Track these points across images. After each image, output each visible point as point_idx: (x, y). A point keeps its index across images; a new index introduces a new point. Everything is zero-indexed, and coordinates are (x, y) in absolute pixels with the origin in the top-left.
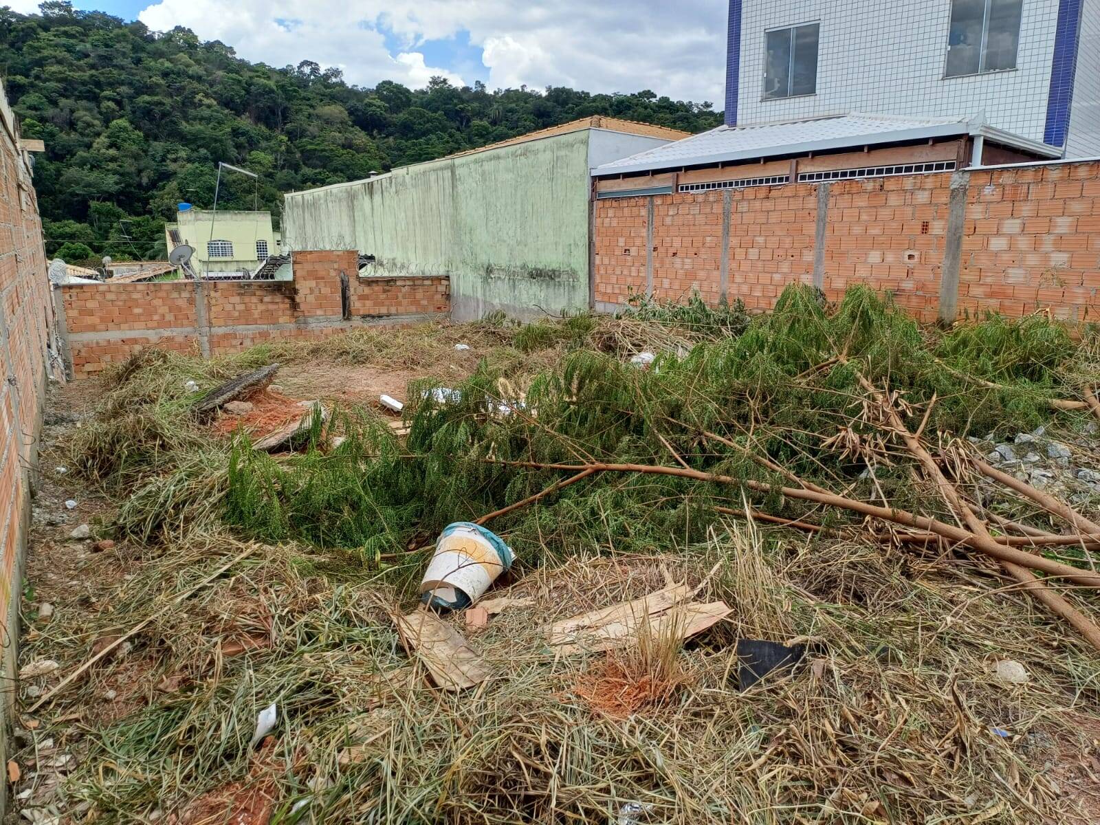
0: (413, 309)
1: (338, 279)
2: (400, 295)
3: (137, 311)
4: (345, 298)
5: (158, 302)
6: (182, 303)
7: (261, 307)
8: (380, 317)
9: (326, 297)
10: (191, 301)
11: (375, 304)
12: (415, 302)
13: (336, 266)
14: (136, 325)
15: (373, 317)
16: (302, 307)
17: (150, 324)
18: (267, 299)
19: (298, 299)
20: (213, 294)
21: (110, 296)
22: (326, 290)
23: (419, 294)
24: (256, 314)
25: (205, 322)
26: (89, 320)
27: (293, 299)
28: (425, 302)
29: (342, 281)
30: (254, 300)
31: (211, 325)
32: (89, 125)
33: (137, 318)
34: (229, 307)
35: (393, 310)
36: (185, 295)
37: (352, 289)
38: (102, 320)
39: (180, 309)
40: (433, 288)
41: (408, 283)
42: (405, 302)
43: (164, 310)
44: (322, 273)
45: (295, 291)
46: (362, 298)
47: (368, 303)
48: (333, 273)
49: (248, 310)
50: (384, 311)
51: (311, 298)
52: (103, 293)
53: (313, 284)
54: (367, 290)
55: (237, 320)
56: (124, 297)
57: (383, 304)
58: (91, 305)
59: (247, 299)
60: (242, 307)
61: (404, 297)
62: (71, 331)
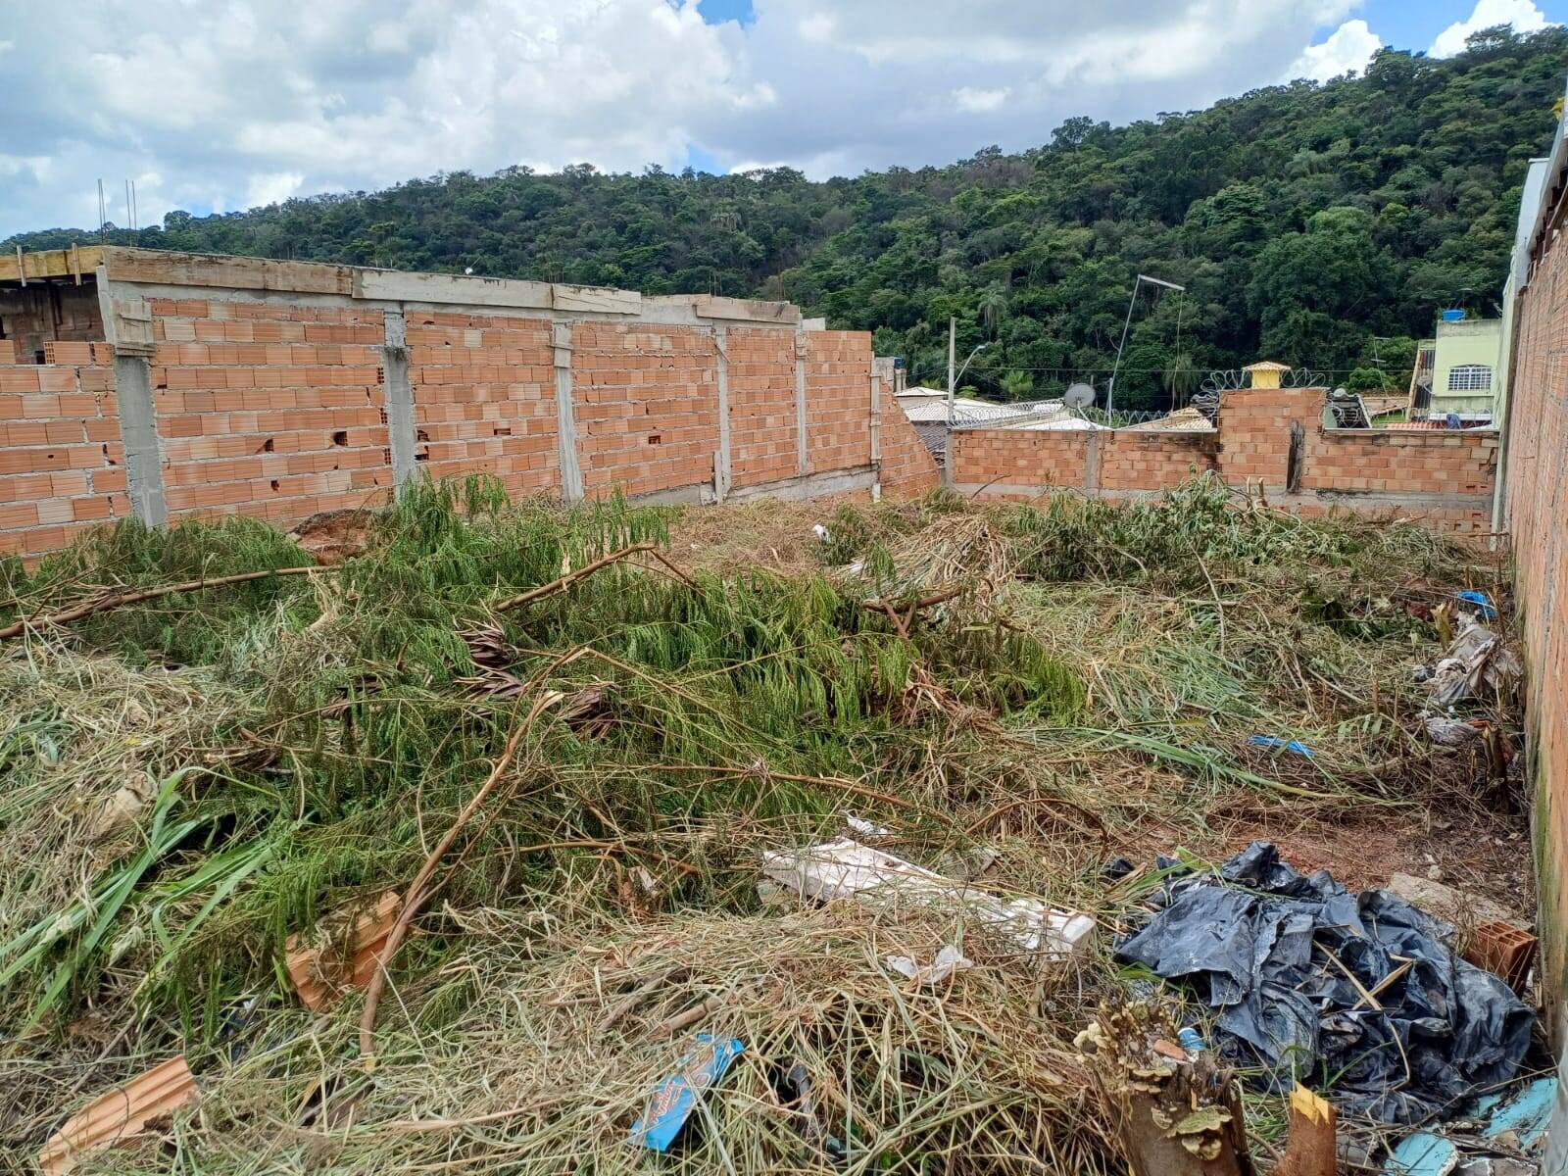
0: (1417, 485)
1: (1288, 432)
2: (1394, 462)
3: (1022, 463)
4: (1294, 461)
5: (1044, 454)
6: (1070, 456)
7: (1167, 467)
8: (1351, 493)
9: (1263, 459)
10: (1081, 455)
11: (1345, 473)
12: (1424, 474)
13: (1286, 412)
14: (1019, 479)
15: (1339, 493)
16: (1226, 470)
17: (1033, 480)
18: (1175, 457)
19: (1220, 459)
20: (1108, 447)
21: (997, 444)
22: (1264, 448)
23: (1432, 462)
24: (1159, 476)
25: (1094, 482)
26: (973, 470)
27: (1213, 459)
28: (1442, 476)
29: (1293, 435)
30: (1160, 456)
31: (1100, 486)
32: (1475, 199)
33: (1020, 471)
34: (1126, 465)
35: (1377, 484)
36: (1076, 446)
37: (1308, 449)
38: (986, 470)
39: (1067, 463)
40: (1464, 452)
41: (1412, 441)
42: (1401, 473)
43: (1050, 463)
44: (1262, 423)
45: (1219, 448)
46: (1323, 462)
47: (1333, 471)
48: (1280, 423)
49: (1149, 470)
50: (1359, 484)
51: (1240, 459)
52: (991, 440)
53: (1247, 437)
54: (1333, 450)
55: (1132, 482)
56: (1010, 445)
57: (1360, 474)
58: (978, 453)
59: (1150, 455)
60: (1142, 466)
61: (1402, 464)
62: (956, 481)
